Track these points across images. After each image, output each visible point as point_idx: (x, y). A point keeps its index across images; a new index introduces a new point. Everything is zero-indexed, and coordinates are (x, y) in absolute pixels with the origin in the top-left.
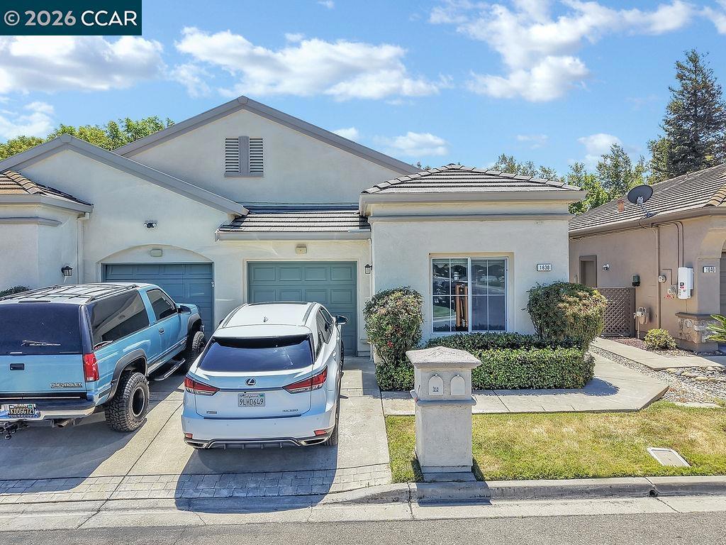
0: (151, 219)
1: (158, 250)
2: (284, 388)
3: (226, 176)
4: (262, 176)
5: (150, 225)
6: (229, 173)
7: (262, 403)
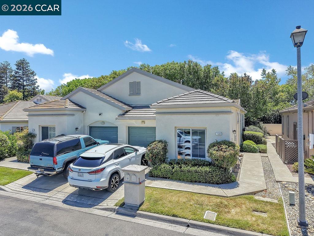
0: (101, 112)
1: (104, 122)
2: (87, 173)
3: (129, 95)
4: (140, 95)
5: (100, 115)
6: (130, 95)
7: (83, 176)
